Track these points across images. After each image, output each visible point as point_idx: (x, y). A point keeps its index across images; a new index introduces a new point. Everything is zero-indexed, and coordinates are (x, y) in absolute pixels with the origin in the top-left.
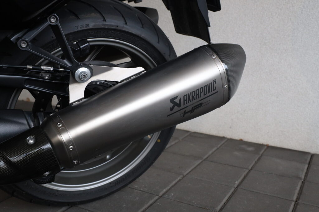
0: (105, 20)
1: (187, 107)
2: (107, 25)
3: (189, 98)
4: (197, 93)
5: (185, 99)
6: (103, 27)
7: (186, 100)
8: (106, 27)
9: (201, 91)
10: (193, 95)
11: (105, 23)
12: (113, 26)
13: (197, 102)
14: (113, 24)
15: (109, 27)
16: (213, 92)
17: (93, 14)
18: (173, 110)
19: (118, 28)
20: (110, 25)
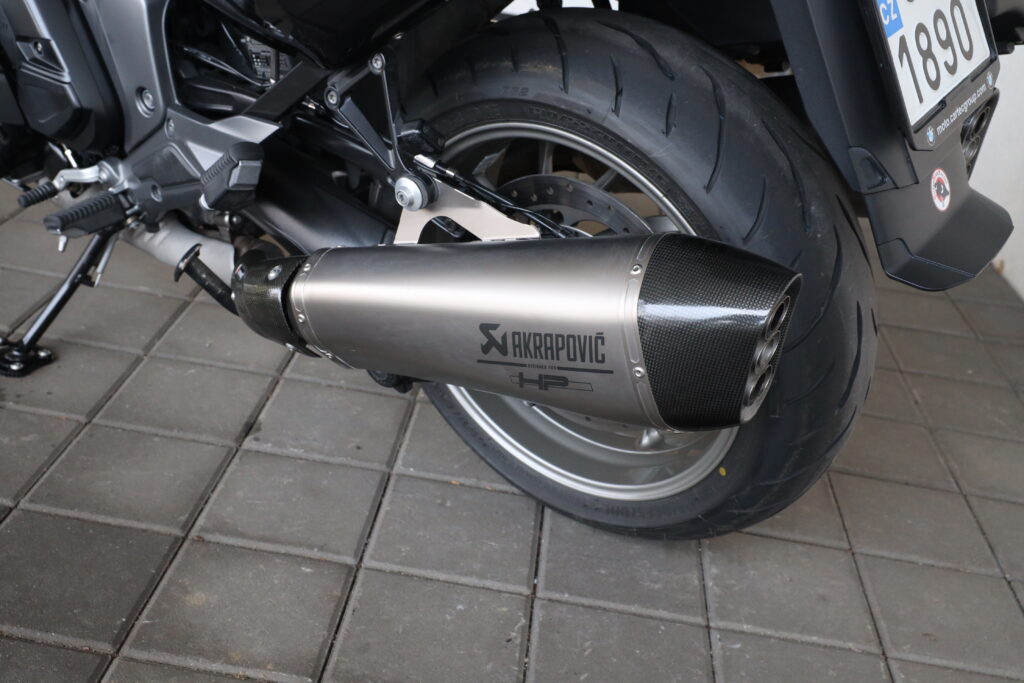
0: (565, 88)
1: (524, 365)
2: (565, 102)
3: (527, 346)
4: (549, 345)
5: (517, 343)
6: (555, 103)
7: (519, 346)
8: (563, 107)
9: (560, 345)
10: (538, 344)
11: (563, 95)
12: (579, 107)
13: (552, 368)
14: (582, 103)
15: (569, 108)
16: (595, 366)
17: (550, 67)
18: (488, 355)
19: (591, 117)
20: (572, 104)
